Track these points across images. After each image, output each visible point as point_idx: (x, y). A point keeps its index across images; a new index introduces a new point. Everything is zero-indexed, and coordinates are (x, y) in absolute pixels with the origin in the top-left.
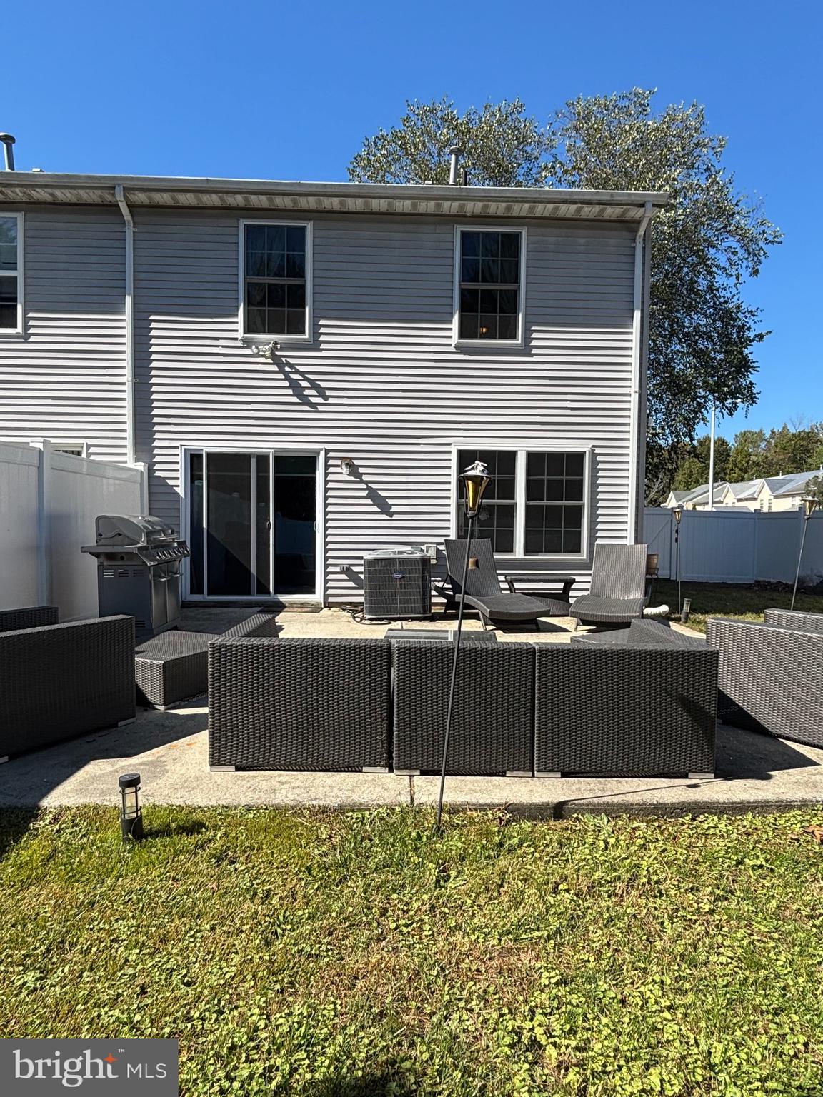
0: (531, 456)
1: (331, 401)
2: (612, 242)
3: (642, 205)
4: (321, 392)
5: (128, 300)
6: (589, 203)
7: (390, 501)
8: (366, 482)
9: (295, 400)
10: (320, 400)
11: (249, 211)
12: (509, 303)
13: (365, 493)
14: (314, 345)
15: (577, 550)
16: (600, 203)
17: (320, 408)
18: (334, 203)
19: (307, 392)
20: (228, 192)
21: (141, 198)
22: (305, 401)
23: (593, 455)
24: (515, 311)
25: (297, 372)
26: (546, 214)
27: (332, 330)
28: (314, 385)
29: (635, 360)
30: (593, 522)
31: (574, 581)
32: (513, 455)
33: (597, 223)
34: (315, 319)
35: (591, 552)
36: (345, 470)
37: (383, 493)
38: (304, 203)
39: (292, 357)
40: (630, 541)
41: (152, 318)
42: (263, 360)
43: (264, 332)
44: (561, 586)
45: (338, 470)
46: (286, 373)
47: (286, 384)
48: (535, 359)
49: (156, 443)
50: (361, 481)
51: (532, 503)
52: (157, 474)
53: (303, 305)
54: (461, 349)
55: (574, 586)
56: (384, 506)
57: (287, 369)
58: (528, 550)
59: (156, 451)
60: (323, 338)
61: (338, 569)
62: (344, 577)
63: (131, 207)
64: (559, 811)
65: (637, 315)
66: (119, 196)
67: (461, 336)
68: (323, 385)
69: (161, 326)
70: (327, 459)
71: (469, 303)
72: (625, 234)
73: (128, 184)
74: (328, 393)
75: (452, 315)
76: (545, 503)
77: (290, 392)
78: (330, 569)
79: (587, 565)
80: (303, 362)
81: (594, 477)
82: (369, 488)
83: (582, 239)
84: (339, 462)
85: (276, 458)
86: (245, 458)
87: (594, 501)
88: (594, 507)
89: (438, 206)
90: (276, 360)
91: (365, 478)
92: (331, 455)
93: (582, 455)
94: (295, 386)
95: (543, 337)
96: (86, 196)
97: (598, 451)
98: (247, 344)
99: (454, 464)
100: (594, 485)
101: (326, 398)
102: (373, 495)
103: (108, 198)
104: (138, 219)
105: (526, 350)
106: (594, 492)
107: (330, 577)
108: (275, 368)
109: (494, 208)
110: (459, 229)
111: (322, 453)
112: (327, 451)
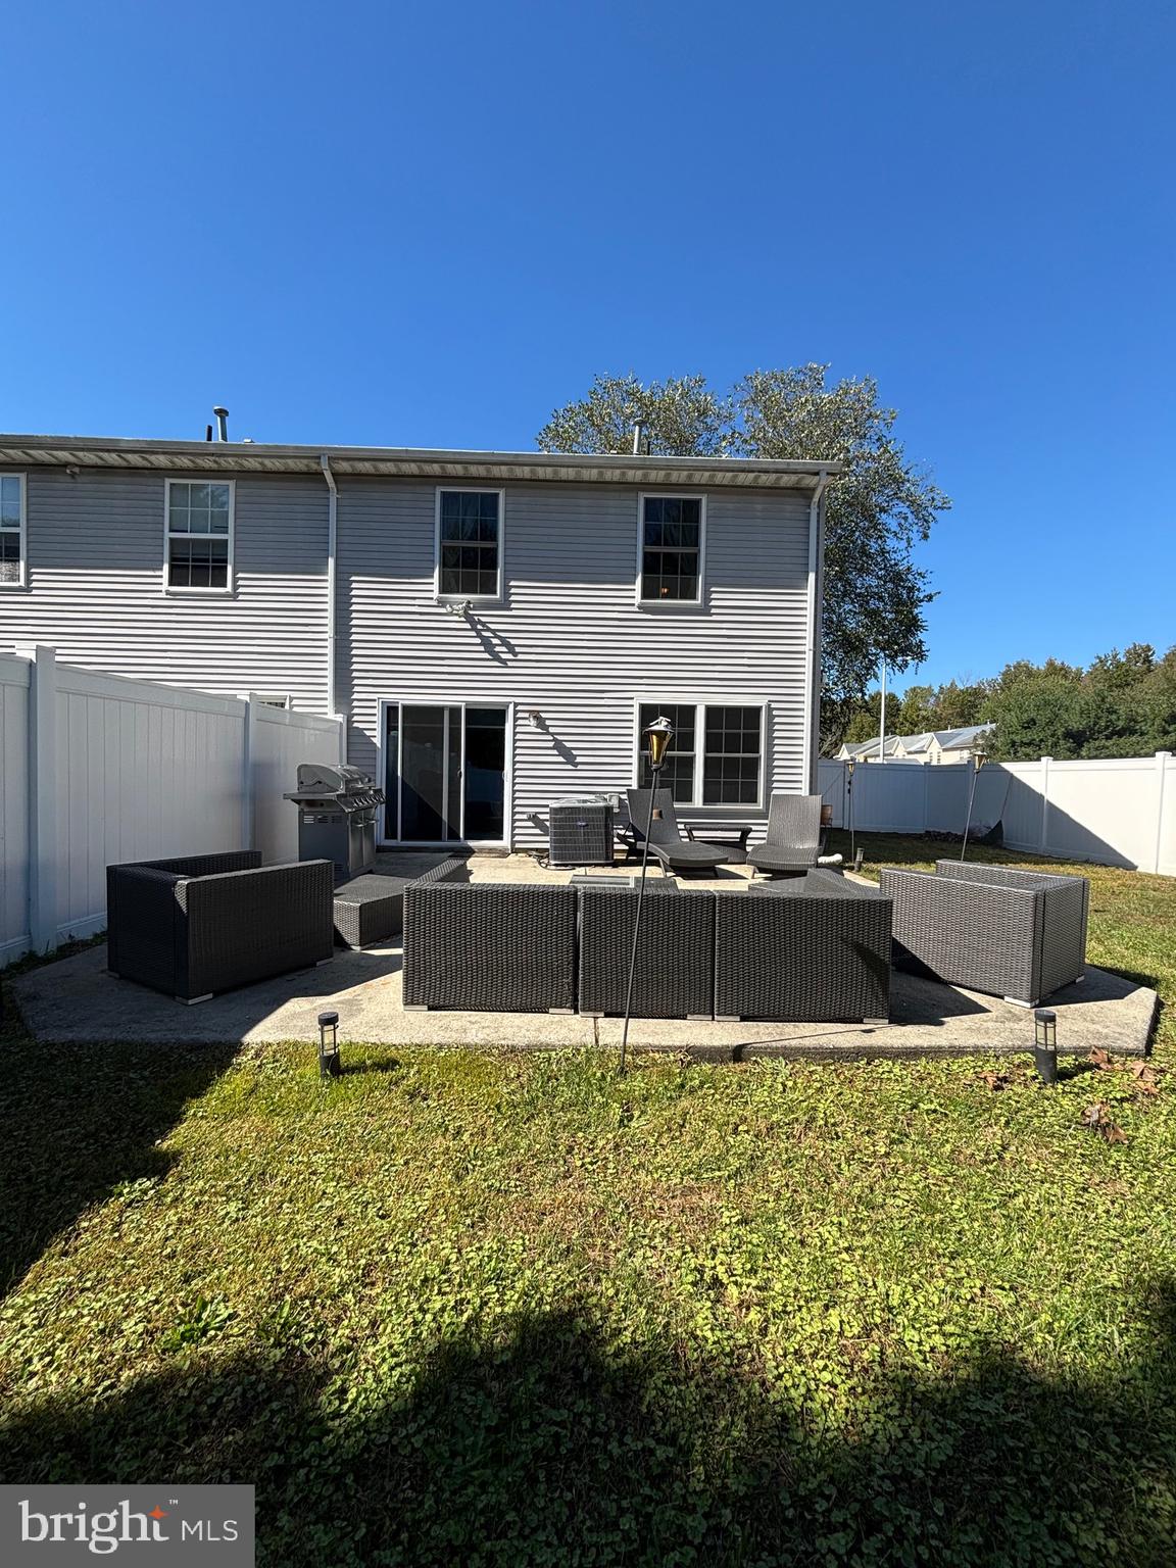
0: (711, 712)
1: (520, 657)
2: (789, 508)
3: (817, 474)
4: (511, 649)
5: (331, 562)
6: (766, 471)
7: (574, 752)
8: (552, 734)
9: (487, 656)
10: (510, 656)
11: (446, 479)
12: (690, 565)
13: (551, 744)
14: (505, 604)
15: (755, 800)
16: (776, 471)
17: (510, 664)
18: (526, 472)
19: (497, 649)
20: (425, 461)
21: (344, 466)
22: (496, 657)
23: (770, 709)
24: (695, 572)
25: (489, 630)
26: (725, 482)
27: (521, 590)
28: (505, 642)
29: (810, 620)
30: (769, 774)
31: (751, 830)
32: (692, 709)
33: (774, 491)
34: (506, 580)
35: (767, 803)
36: (533, 722)
37: (568, 745)
38: (497, 471)
39: (489, 617)
40: (805, 791)
41: (353, 578)
42: (456, 618)
43: (458, 592)
44: (738, 834)
45: (526, 722)
46: (478, 632)
47: (478, 641)
48: (714, 618)
49: (355, 696)
50: (548, 733)
51: (710, 755)
52: (355, 725)
53: (495, 568)
54: (643, 609)
55: (751, 835)
56: (569, 756)
57: (479, 627)
58: (706, 800)
59: (355, 704)
60: (513, 598)
61: (525, 817)
62: (530, 824)
63: (334, 475)
64: (738, 1054)
65: (812, 576)
66: (324, 465)
67: (644, 596)
68: (513, 642)
69: (361, 587)
70: (516, 712)
71: (651, 565)
72: (802, 501)
73: (332, 454)
74: (517, 649)
75: (635, 576)
76: (723, 755)
77: (482, 648)
78: (517, 817)
79: (763, 815)
80: (494, 620)
81: (770, 730)
82: (555, 740)
83: (759, 505)
84: (527, 715)
85: (467, 710)
86: (440, 709)
87: (770, 753)
88: (770, 759)
89: (623, 474)
90: (469, 619)
91: (551, 730)
92: (519, 708)
93: (758, 709)
94: (487, 644)
95: (722, 598)
96: (292, 464)
97: (773, 705)
98: (442, 603)
99: (636, 717)
100: (770, 739)
101: (515, 654)
102: (559, 746)
103: (314, 466)
104: (340, 486)
105: (705, 610)
106: (770, 745)
107: (517, 824)
108: (468, 626)
109: (675, 477)
110: (642, 496)
111: (511, 706)
112: (516, 705)
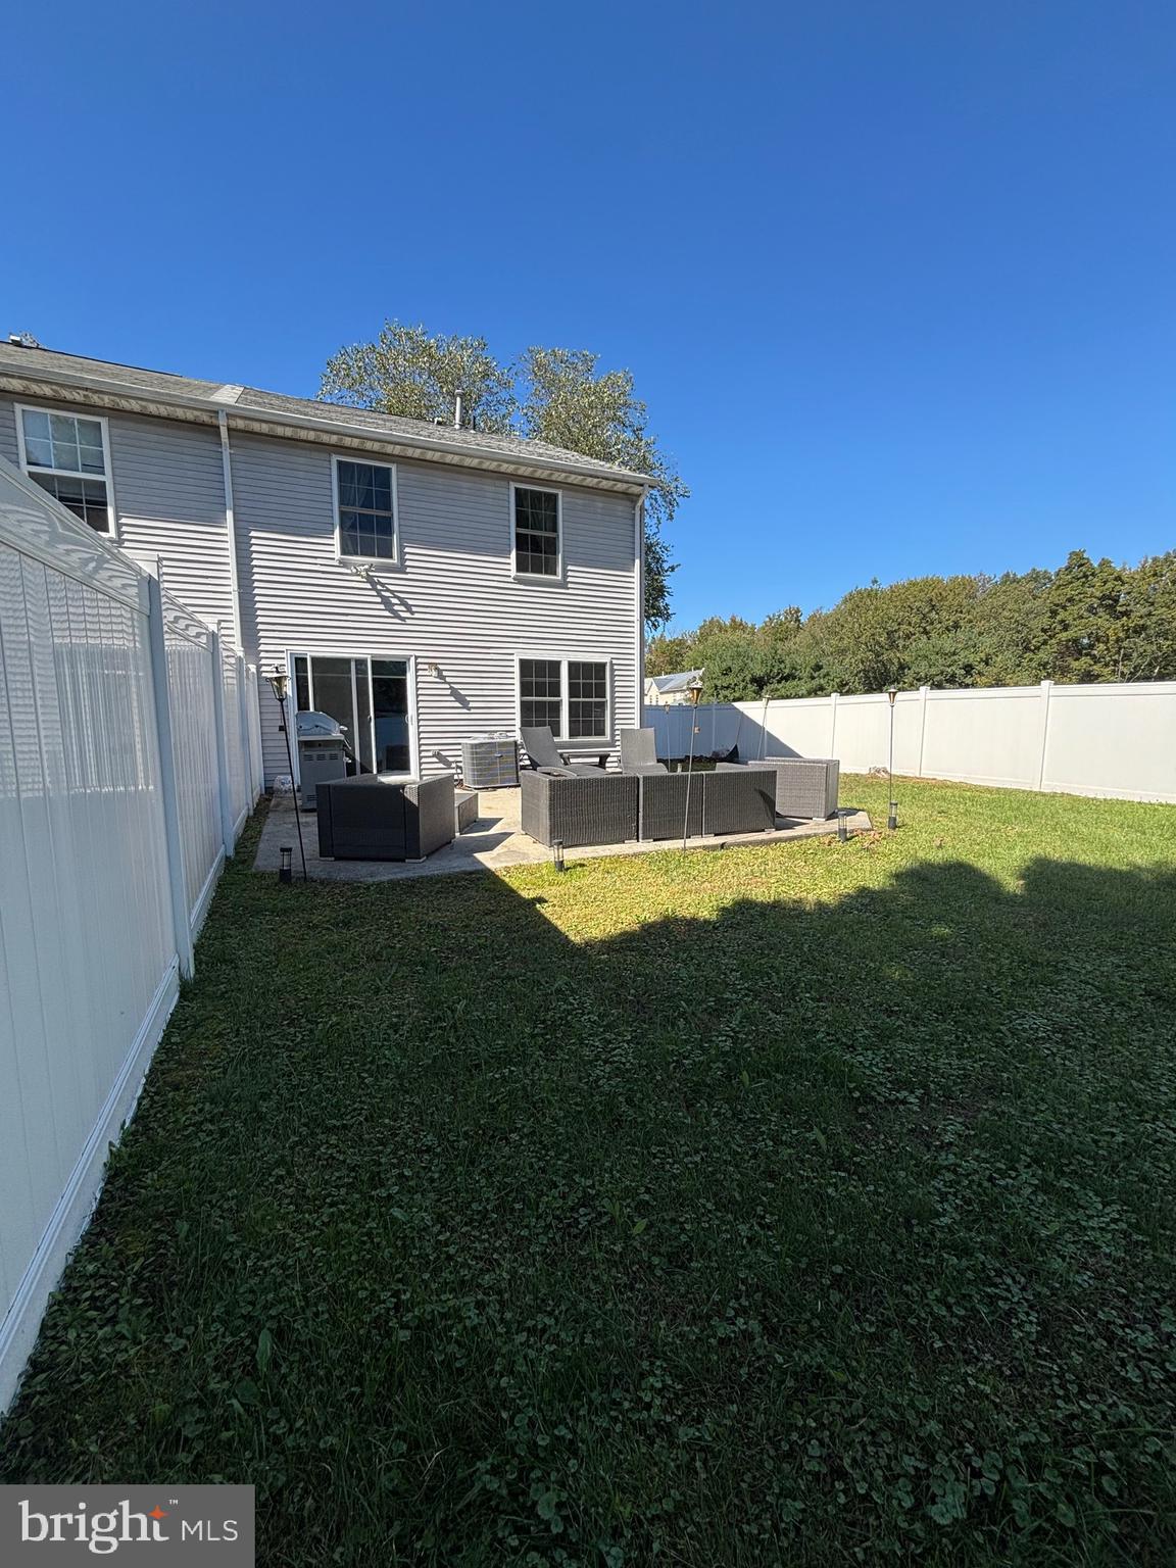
0: (571, 665)
1: (416, 616)
2: (620, 508)
3: (642, 485)
4: (409, 608)
5: (229, 514)
6: (607, 479)
7: (468, 699)
8: (449, 683)
9: (387, 613)
10: (408, 615)
11: (339, 448)
12: (551, 547)
13: (449, 692)
14: (401, 569)
15: (602, 733)
16: (614, 480)
17: (408, 621)
18: (417, 453)
19: (396, 608)
20: (327, 432)
21: (240, 424)
22: (396, 615)
23: (612, 665)
24: (555, 553)
25: (388, 590)
27: (417, 556)
28: (403, 602)
29: (636, 596)
30: (613, 714)
31: (609, 756)
32: (557, 664)
33: (609, 493)
34: (401, 548)
35: (613, 735)
36: (434, 673)
37: (462, 692)
38: (389, 449)
39: (384, 578)
40: (637, 726)
41: (253, 534)
42: (359, 578)
43: (356, 554)
44: (597, 760)
45: (426, 673)
46: (378, 591)
47: (379, 600)
48: (570, 591)
49: (262, 648)
50: (446, 683)
51: (573, 700)
52: (264, 675)
53: (390, 533)
54: (518, 581)
55: (609, 759)
56: (464, 703)
57: (379, 587)
58: (571, 735)
59: (262, 655)
60: (408, 563)
61: (430, 754)
62: (435, 760)
63: (229, 429)
64: (722, 846)
65: (637, 562)
66: (222, 422)
67: (518, 570)
68: (410, 602)
69: (260, 540)
70: (417, 664)
71: (521, 543)
72: (628, 503)
73: (232, 411)
74: (414, 609)
75: (510, 552)
76: (581, 700)
77: (382, 607)
78: (423, 754)
79: (612, 744)
80: (392, 581)
81: (613, 681)
82: (451, 688)
83: (600, 503)
84: (426, 667)
85: (372, 662)
86: (347, 661)
87: (613, 698)
88: (613, 703)
90: (369, 579)
91: (448, 679)
92: (419, 660)
93: (603, 665)
94: (386, 602)
95: (578, 574)
96: (180, 413)
97: (614, 662)
98: (343, 564)
99: (517, 670)
100: (613, 687)
101: (413, 613)
102: (455, 693)
103: (214, 422)
104: (235, 442)
105: (564, 585)
106: (613, 692)
107: (423, 760)
108: (369, 586)
109: (538, 474)
110: (513, 485)
111: (413, 659)
112: (416, 658)
